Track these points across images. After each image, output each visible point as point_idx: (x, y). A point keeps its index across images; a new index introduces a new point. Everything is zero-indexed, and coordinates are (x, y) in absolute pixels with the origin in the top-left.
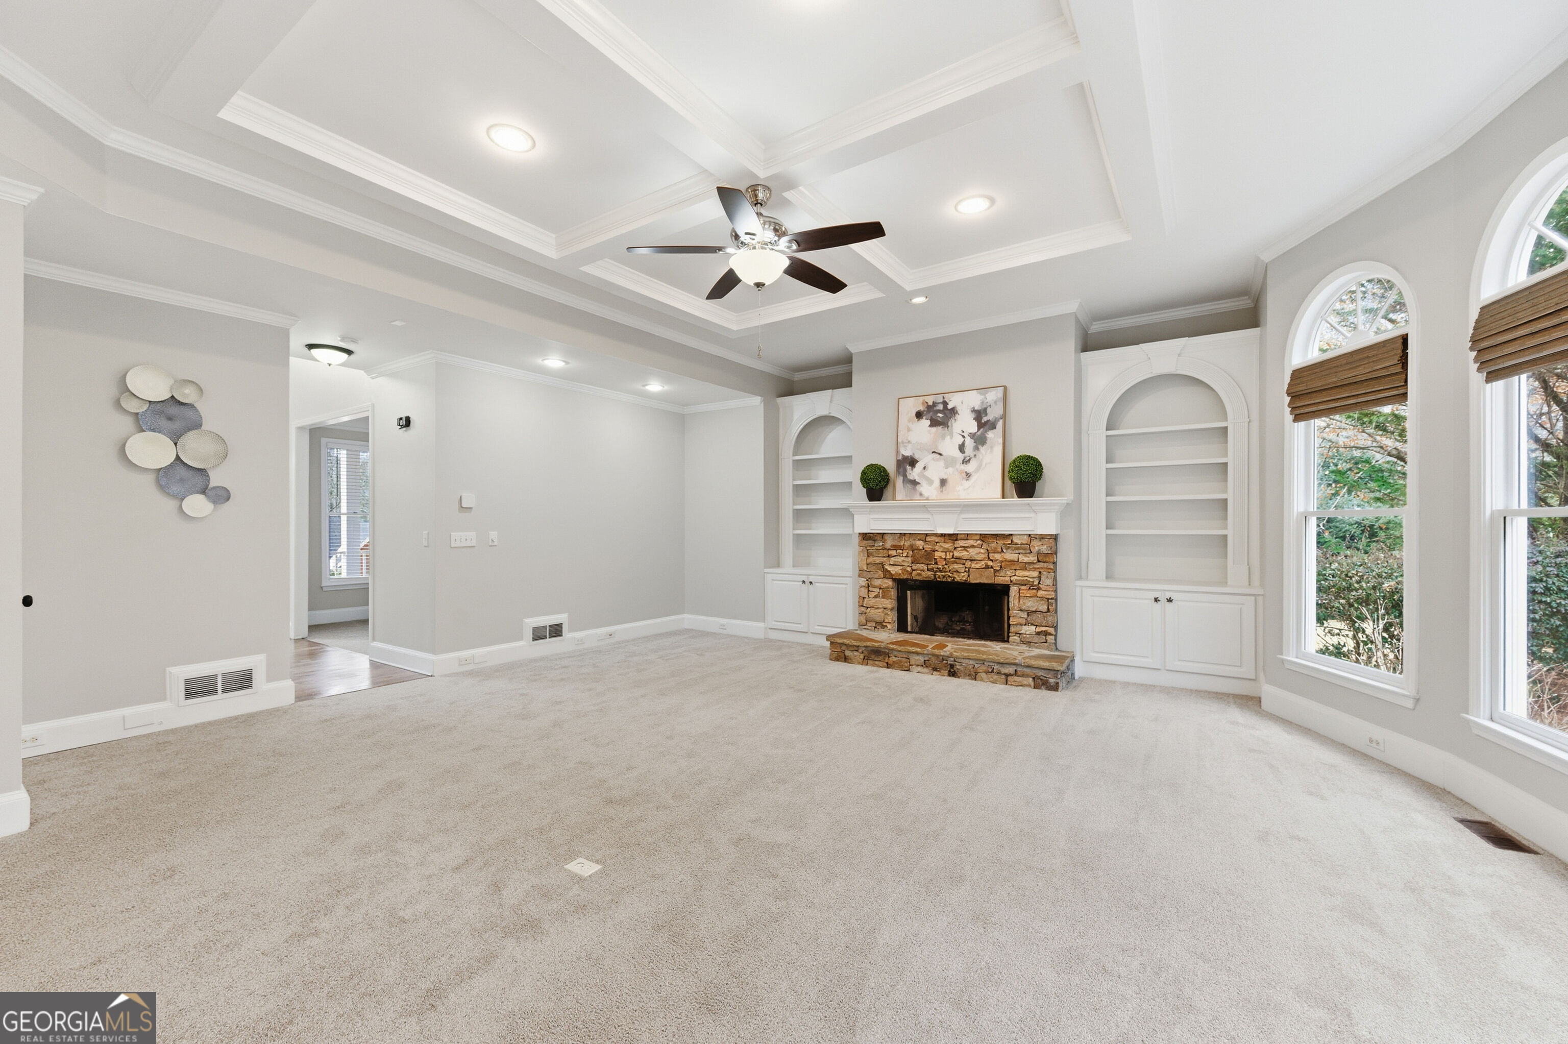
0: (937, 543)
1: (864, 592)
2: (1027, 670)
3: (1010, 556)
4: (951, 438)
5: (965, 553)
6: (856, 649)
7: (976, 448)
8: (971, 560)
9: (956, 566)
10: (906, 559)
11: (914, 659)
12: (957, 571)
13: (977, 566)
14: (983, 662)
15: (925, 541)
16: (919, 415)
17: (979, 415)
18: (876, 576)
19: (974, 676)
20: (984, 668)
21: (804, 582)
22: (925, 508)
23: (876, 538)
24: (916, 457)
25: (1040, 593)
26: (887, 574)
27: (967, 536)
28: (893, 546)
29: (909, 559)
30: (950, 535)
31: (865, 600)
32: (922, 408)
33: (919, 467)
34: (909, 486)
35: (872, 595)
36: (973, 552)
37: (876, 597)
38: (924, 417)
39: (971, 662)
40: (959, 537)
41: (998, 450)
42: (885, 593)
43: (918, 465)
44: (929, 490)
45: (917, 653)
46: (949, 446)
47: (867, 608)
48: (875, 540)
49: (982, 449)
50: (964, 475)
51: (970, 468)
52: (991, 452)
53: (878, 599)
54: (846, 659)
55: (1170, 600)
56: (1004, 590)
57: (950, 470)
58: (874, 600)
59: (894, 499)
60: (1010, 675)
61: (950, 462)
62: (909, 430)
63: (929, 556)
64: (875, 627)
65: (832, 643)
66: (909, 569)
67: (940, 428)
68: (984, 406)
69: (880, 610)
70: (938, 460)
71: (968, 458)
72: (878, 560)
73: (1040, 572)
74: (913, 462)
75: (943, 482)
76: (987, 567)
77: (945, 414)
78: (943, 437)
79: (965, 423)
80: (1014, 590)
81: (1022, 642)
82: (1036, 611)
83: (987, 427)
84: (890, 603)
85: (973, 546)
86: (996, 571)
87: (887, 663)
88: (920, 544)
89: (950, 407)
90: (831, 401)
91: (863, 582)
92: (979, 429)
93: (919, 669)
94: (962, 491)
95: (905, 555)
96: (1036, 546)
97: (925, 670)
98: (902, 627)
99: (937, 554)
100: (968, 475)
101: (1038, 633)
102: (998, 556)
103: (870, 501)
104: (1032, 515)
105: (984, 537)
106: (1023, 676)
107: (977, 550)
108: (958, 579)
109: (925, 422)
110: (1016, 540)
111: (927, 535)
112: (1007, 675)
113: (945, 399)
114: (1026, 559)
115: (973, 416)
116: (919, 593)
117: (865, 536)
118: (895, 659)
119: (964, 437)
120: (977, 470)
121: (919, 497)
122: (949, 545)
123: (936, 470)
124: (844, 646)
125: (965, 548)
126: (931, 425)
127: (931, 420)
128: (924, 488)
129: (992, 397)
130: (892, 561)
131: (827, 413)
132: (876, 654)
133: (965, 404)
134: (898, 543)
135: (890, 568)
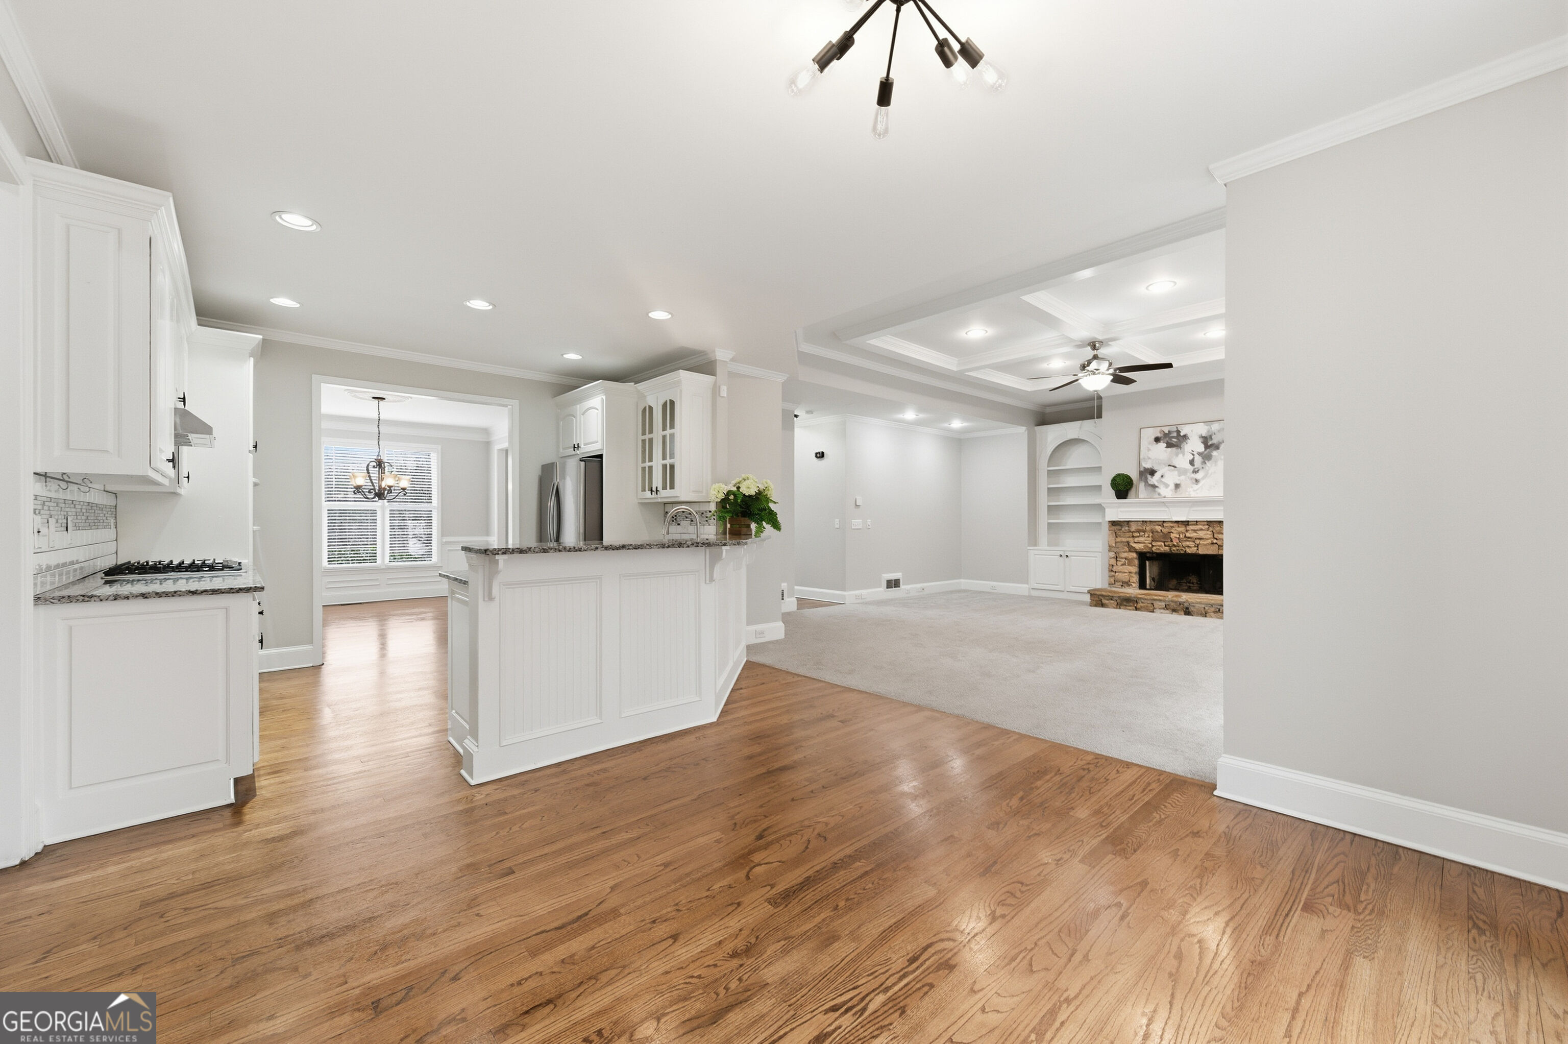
0: (1172, 527)
1: (1113, 561)
4: (1184, 455)
5: (1195, 534)
6: (1111, 598)
7: (1204, 463)
8: (1199, 539)
9: (1188, 543)
10: (1148, 539)
11: (1157, 604)
12: (1189, 547)
13: (1205, 543)
14: (1212, 605)
15: (1163, 526)
16: (1157, 440)
17: (1205, 440)
18: (1123, 550)
19: (1205, 615)
20: (1213, 609)
21: (1061, 556)
22: (1163, 504)
23: (1123, 524)
24: (1155, 468)
26: (1132, 549)
27: (1197, 523)
28: (1136, 530)
29: (1150, 539)
30: (1183, 522)
31: (1114, 568)
32: (1159, 435)
33: (1157, 476)
34: (1150, 488)
35: (1119, 563)
36: (1201, 534)
37: (1122, 565)
38: (1161, 442)
39: (1202, 606)
40: (1190, 523)
42: (1130, 562)
43: (1156, 474)
44: (1166, 492)
45: (1160, 600)
46: (1182, 461)
47: (1115, 572)
48: (1121, 525)
49: (1209, 463)
50: (1194, 482)
51: (1198, 476)
52: (1216, 465)
53: (1124, 567)
54: (1103, 605)
56: (1219, 558)
57: (1183, 477)
58: (1121, 567)
59: (1137, 497)
61: (1183, 472)
62: (1149, 450)
63: (1166, 537)
64: (1122, 586)
65: (1091, 595)
66: (1150, 545)
67: (1174, 449)
68: (1210, 434)
69: (1126, 574)
70: (1173, 470)
71: (1196, 470)
72: (1124, 540)
74: (1152, 472)
75: (1177, 486)
76: (1213, 544)
77: (1178, 439)
78: (1177, 455)
79: (1194, 445)
83: (1212, 448)
84: (1135, 569)
85: (1201, 530)
87: (1136, 607)
88: (1158, 528)
89: (1182, 434)
90: (1080, 428)
91: (1112, 554)
92: (1206, 450)
93: (1162, 610)
94: (1192, 492)
95: (1146, 535)
97: (1168, 611)
98: (1142, 585)
99: (1172, 535)
100: (1197, 481)
103: (1118, 498)
107: (1205, 532)
108: (1189, 551)
109: (1162, 445)
111: (1164, 522)
113: (1178, 429)
115: (1202, 440)
116: (1156, 564)
117: (1113, 523)
118: (1143, 605)
119: (1193, 455)
120: (1203, 478)
121: (1158, 496)
122: (1182, 529)
123: (1171, 478)
124: (1101, 597)
125: (1195, 531)
126: (1167, 447)
127: (1167, 443)
128: (1162, 490)
129: (1215, 427)
130: (1136, 540)
131: (1077, 437)
132: (1126, 602)
133: (1194, 432)
134: (1140, 528)
135: (1134, 545)
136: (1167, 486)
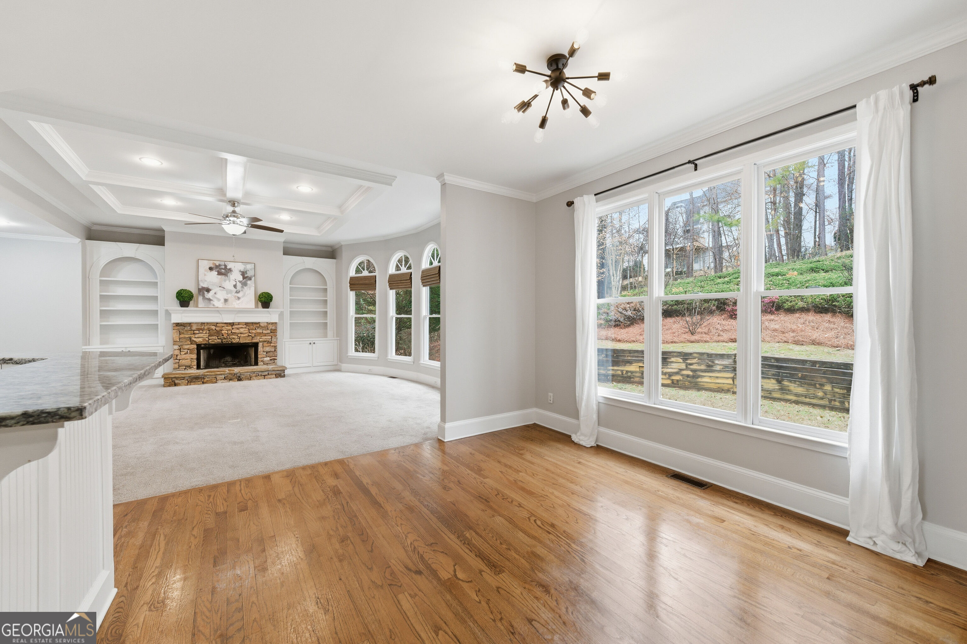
0: (223, 326)
1: (177, 352)
2: (273, 372)
3: (259, 331)
4: (230, 281)
5: (238, 331)
6: (183, 378)
7: (242, 287)
8: (241, 333)
9: (234, 336)
10: (205, 335)
11: (218, 377)
12: (234, 338)
13: (244, 336)
14: (254, 372)
15: (216, 326)
16: (211, 269)
17: (243, 274)
18: (186, 343)
19: (250, 378)
20: (255, 375)
22: (216, 311)
24: (210, 288)
25: (272, 345)
26: (192, 342)
27: (239, 324)
28: (197, 329)
29: (208, 335)
30: (230, 323)
31: (178, 356)
32: (212, 266)
34: (206, 301)
35: (182, 353)
36: (242, 330)
38: (214, 270)
39: (249, 373)
40: (235, 324)
41: (253, 289)
42: (191, 352)
43: (211, 292)
44: (219, 304)
45: (221, 374)
46: (229, 285)
47: (180, 360)
48: (184, 326)
49: (245, 288)
50: (237, 298)
51: (239, 295)
52: (250, 289)
53: (187, 355)
54: (175, 385)
55: (314, 343)
56: (256, 345)
57: (229, 295)
58: (185, 355)
59: (197, 306)
60: (266, 375)
61: (229, 292)
62: (205, 275)
63: (218, 333)
64: (185, 369)
65: (165, 378)
66: (207, 339)
67: (223, 277)
68: (246, 270)
69: (187, 360)
70: (223, 290)
71: (238, 291)
72: (187, 336)
73: (272, 337)
74: (208, 290)
75: (226, 300)
76: (249, 336)
77: (225, 270)
78: (225, 281)
79: (236, 276)
80: (260, 345)
81: (264, 364)
82: (270, 352)
83: (247, 279)
84: (195, 356)
85: (242, 328)
86: (252, 337)
87: (203, 382)
88: (213, 327)
89: (228, 267)
90: (136, 250)
91: (176, 347)
92: (243, 279)
93: (222, 381)
94: (236, 304)
95: (204, 332)
96: (270, 327)
97: (226, 381)
98: (198, 367)
99: (223, 332)
100: (239, 298)
101: (270, 360)
102: (254, 331)
103: (181, 307)
104: (269, 315)
105: (247, 324)
106: (271, 374)
107: (244, 329)
108: (234, 341)
109: (215, 273)
110: (261, 325)
111: (217, 323)
112: (264, 376)
113: (225, 264)
114: (266, 332)
115: (241, 273)
116: (205, 351)
117: (178, 324)
119: (236, 282)
120: (244, 296)
121: (213, 306)
122: (230, 328)
123: (222, 295)
124: (173, 379)
125: (238, 329)
126: (218, 274)
127: (218, 272)
128: (216, 303)
129: (249, 267)
130: (197, 336)
131: (133, 256)
132: (193, 380)
133: (236, 268)
134: (200, 327)
135: (194, 339)
136: (219, 300)
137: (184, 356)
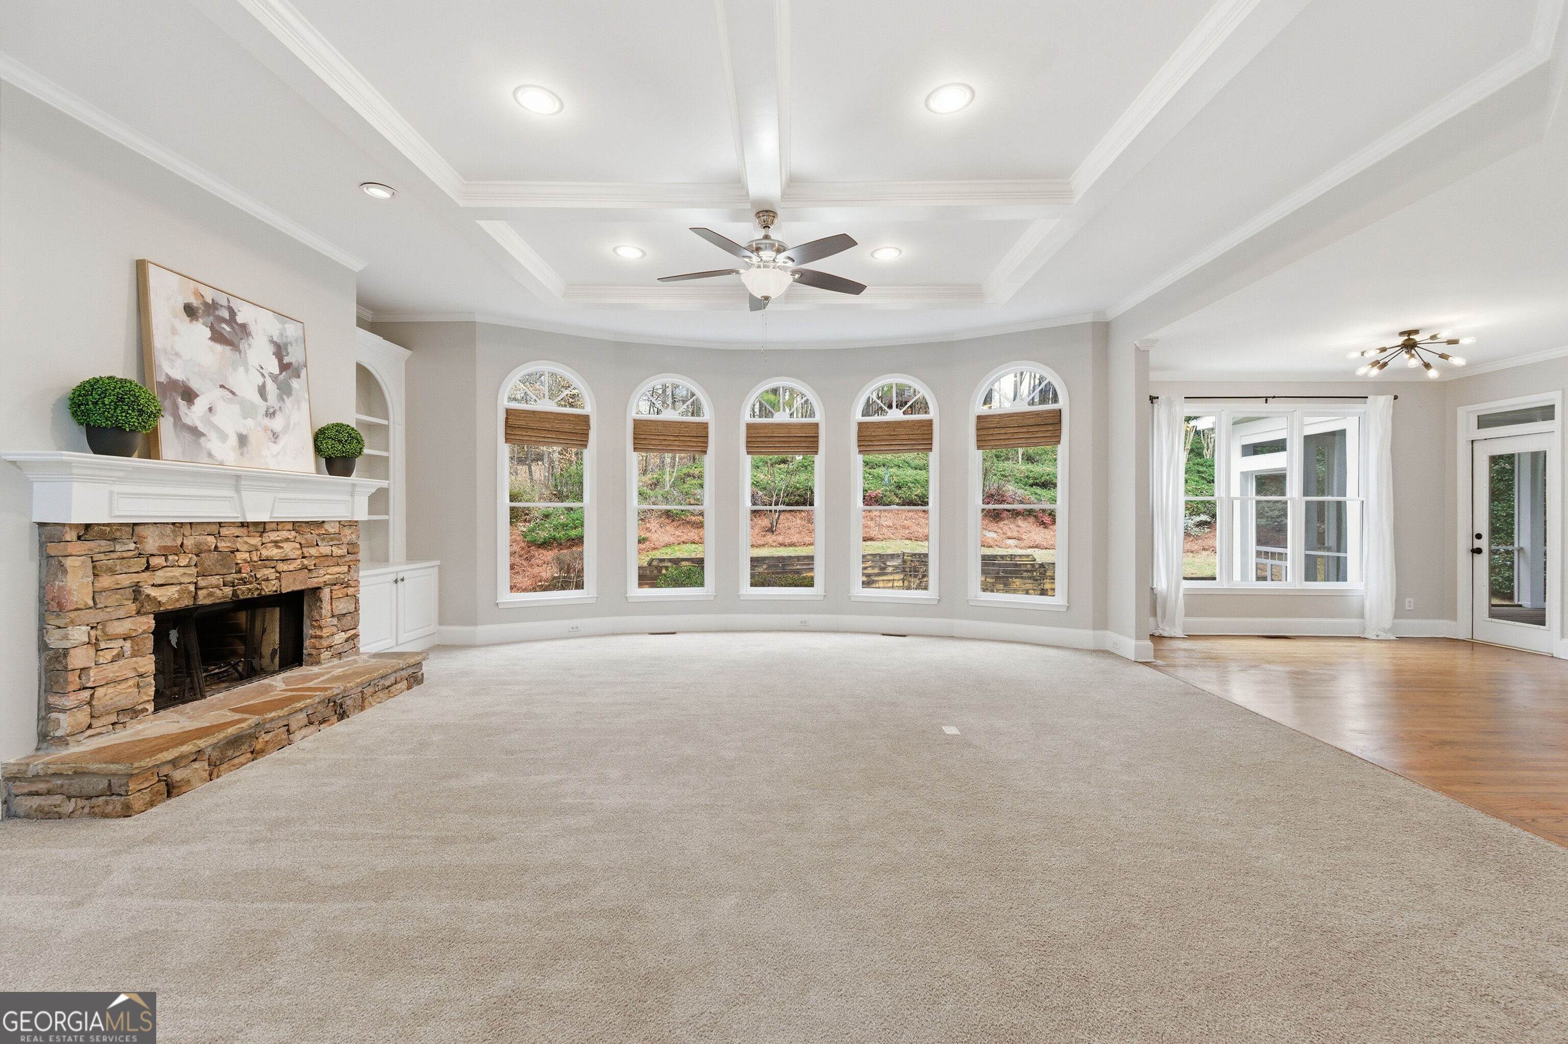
0: (237, 537)
1: (85, 657)
3: (325, 549)
4: (247, 371)
5: (275, 551)
7: (281, 399)
8: (283, 560)
9: (266, 571)
10: (187, 570)
12: (267, 580)
13: (291, 568)
15: (218, 536)
16: (191, 311)
17: (278, 350)
18: (121, 613)
19: (362, 706)
23: (118, 534)
24: (194, 385)
25: (349, 591)
27: (279, 525)
28: (159, 547)
29: (194, 570)
30: (255, 524)
31: (91, 673)
32: (191, 300)
33: (200, 405)
34: (188, 436)
35: (106, 657)
36: (285, 548)
37: (112, 659)
38: (201, 320)
40: (268, 527)
41: (305, 406)
42: (137, 645)
43: (197, 401)
44: (223, 451)
45: (300, 710)
46: (245, 383)
47: (96, 688)
48: (115, 540)
49: (288, 401)
50: (271, 435)
51: (277, 424)
52: (298, 407)
53: (121, 662)
54: (171, 792)
57: (250, 422)
58: (112, 666)
59: (156, 456)
60: (392, 685)
61: (248, 409)
62: (171, 329)
63: (224, 561)
64: (117, 723)
65: (129, 777)
66: (193, 587)
67: (227, 350)
68: (284, 340)
69: (130, 683)
70: (231, 401)
71: (271, 410)
72: (125, 580)
73: (349, 566)
74: (190, 394)
75: (243, 440)
77: (232, 328)
78: (234, 366)
79: (261, 355)
80: (326, 594)
81: (333, 656)
82: (344, 615)
83: (290, 371)
84: (150, 662)
85: (287, 540)
86: (310, 571)
87: (253, 752)
88: (211, 541)
89: (240, 319)
91: (81, 634)
92: (281, 373)
93: (304, 732)
94: (270, 457)
95: (183, 561)
96: (347, 535)
99: (240, 557)
100: (275, 436)
101: (346, 639)
102: (313, 551)
104: (345, 498)
105: (296, 526)
108: (266, 590)
109: (202, 330)
111: (221, 525)
113: (231, 305)
114: (338, 552)
115: (273, 348)
117: (87, 533)
118: (268, 737)
119: (263, 375)
121: (206, 460)
122: (255, 541)
123: (229, 418)
124: (165, 770)
125: (276, 544)
126: (212, 339)
127: (212, 328)
128: (213, 444)
129: (292, 331)
130: (160, 577)
133: (261, 327)
134: (169, 542)
135: (153, 592)
137: (112, 671)
